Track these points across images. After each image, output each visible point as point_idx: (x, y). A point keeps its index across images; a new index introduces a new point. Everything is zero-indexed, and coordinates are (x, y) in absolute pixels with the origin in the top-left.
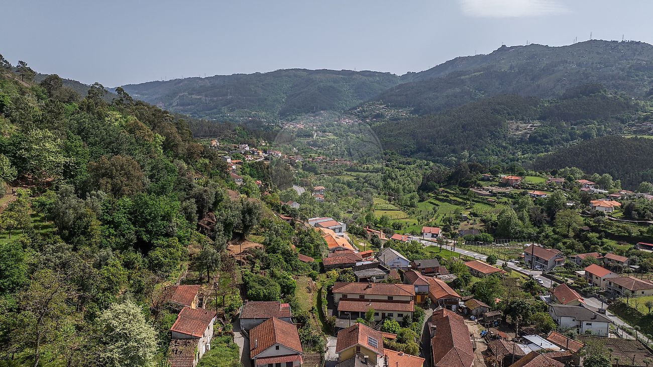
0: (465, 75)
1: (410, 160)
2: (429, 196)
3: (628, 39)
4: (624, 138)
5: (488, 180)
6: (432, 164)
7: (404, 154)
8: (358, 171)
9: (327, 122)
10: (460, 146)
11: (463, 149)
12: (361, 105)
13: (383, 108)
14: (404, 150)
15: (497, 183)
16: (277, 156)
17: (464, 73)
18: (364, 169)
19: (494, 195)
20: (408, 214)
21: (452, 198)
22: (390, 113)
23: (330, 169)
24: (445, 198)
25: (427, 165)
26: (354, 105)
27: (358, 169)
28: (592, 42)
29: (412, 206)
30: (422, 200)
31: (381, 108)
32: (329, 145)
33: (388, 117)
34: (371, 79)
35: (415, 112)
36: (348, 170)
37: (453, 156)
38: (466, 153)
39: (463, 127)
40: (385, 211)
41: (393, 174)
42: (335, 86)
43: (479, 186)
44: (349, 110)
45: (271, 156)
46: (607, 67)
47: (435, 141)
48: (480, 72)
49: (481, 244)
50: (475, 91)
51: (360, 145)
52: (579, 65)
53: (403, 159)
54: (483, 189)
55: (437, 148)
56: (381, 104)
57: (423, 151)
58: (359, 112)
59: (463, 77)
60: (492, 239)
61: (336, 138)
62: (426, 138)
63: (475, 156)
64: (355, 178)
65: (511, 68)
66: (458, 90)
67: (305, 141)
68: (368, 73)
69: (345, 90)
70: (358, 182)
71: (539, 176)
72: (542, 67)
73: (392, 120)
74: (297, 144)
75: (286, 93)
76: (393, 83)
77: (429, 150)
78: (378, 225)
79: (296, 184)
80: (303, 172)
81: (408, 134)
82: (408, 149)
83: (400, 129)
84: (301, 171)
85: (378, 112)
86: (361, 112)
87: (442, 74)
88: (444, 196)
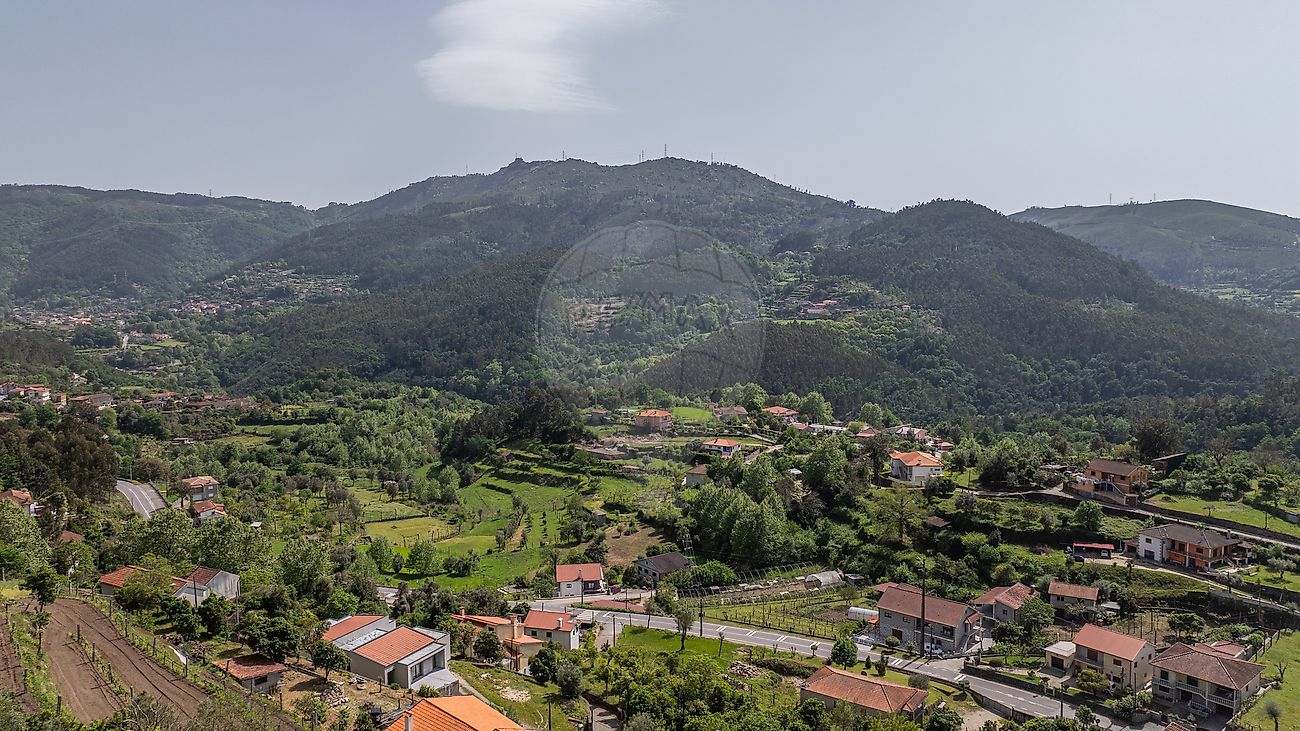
0: (457, 211)
1: (385, 386)
2: (477, 470)
3: (720, 160)
4: (777, 325)
5: (602, 422)
6: (435, 393)
7: (361, 373)
8: (270, 421)
9: (151, 309)
10: (482, 351)
11: (489, 358)
12: (234, 270)
13: (288, 276)
14: (358, 365)
15: (625, 428)
16: (37, 400)
17: (456, 208)
18: (285, 415)
19: (633, 455)
20: (453, 522)
21: (537, 471)
22: (306, 288)
23: (197, 423)
24: (520, 472)
25: (424, 396)
26: (213, 271)
27: (269, 417)
28: (669, 162)
29: (448, 499)
30: (465, 482)
31: (284, 277)
32: (166, 362)
33: (303, 296)
34: (248, 215)
35: (364, 283)
36: (242, 422)
37: (468, 374)
38: (496, 366)
39: (482, 312)
40: (391, 524)
41: (364, 424)
42: (164, 228)
43: (590, 438)
44: (205, 282)
45: (17, 400)
46: (701, 203)
47: (425, 343)
48: (484, 206)
49: (716, 591)
50: (481, 243)
51: (247, 359)
52: (659, 198)
53: (368, 387)
54: (602, 443)
55: (434, 357)
56: (283, 268)
57: (402, 367)
58: (230, 285)
59: (453, 215)
60: (729, 573)
61: (182, 345)
62: (405, 339)
63: (516, 371)
64: (267, 439)
65: (542, 199)
66: (447, 240)
67: (100, 355)
68: (239, 203)
69: (188, 239)
70: (280, 450)
71: (690, 405)
72: (598, 200)
73: (313, 302)
74: (82, 363)
75: (29, 242)
76: (301, 224)
77: (415, 364)
78: (404, 570)
79: (125, 477)
80: (123, 437)
81: (361, 330)
82: (368, 364)
83: (341, 319)
84: (116, 434)
85: (277, 284)
86: (236, 284)
87: (405, 208)
88: (517, 467)
